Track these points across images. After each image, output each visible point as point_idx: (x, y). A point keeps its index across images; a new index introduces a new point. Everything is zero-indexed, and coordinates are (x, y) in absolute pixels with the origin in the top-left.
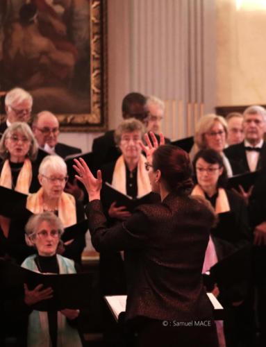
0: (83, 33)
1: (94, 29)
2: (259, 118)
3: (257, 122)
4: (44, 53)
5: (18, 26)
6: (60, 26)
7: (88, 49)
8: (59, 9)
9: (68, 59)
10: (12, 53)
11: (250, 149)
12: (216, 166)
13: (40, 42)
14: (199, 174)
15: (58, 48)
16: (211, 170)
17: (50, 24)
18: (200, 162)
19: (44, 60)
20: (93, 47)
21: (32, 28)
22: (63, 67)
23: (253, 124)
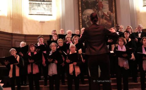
0: (112, 19)
1: (114, 18)
2: (141, 27)
3: (140, 28)
4: (106, 23)
5: (101, 19)
6: (108, 18)
7: (114, 22)
8: (108, 15)
9: (110, 24)
10: (100, 24)
11: (139, 33)
12: (128, 33)
13: (105, 21)
14: (125, 35)
15: (108, 22)
16: (127, 34)
17: (107, 18)
18: (125, 33)
19: (106, 24)
20: (114, 21)
21: (104, 19)
22: (110, 25)
23: (139, 28)
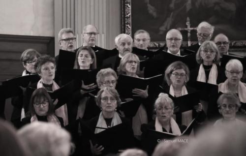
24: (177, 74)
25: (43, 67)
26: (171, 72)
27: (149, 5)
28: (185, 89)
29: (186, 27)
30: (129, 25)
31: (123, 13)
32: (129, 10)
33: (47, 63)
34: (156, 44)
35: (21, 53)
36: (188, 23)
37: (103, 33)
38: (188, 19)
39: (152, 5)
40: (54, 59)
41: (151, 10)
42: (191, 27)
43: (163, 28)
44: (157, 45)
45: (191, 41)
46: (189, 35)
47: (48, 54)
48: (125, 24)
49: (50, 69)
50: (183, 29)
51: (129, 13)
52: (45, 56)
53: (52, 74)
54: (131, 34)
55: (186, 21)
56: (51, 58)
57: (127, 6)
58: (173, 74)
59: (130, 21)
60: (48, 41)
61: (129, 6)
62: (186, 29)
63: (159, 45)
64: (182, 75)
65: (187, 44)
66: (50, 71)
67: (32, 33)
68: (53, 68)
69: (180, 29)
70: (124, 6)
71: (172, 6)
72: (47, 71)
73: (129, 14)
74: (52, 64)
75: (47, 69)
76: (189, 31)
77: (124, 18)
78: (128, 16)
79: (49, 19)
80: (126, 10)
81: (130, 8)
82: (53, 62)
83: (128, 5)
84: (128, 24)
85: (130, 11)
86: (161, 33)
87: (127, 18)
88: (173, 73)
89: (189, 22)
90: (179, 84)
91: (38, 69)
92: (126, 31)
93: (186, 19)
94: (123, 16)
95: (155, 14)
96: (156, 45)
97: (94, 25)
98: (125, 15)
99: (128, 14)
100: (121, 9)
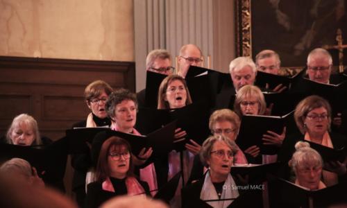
24: (315, 116)
25: (118, 108)
26: (305, 114)
27: (278, 11)
28: (328, 136)
29: (337, 43)
30: (247, 43)
31: (238, 24)
32: (247, 19)
33: (125, 101)
34: (289, 70)
35: (86, 86)
36: (339, 38)
37: (209, 55)
38: (339, 31)
39: (282, 11)
40: (134, 96)
41: (282, 18)
42: (343, 44)
43: (300, 47)
44: (291, 72)
45: (344, 65)
46: (341, 55)
47: (125, 88)
48: (241, 41)
49: (129, 109)
50: (331, 47)
51: (248, 24)
52: (121, 91)
53: (132, 117)
54: (251, 55)
55: (336, 35)
56: (130, 94)
57: (245, 14)
58: (310, 117)
59: (249, 36)
60: (126, 68)
61: (248, 14)
62: (336, 47)
63: (294, 73)
64: (322, 116)
65: (339, 70)
66: (128, 113)
67: (101, 56)
68: (133, 109)
69: (327, 47)
70: (241, 12)
71: (314, 11)
72: (125, 113)
73: (248, 26)
74: (132, 103)
75: (124, 110)
76: (341, 50)
77: (241, 31)
78: (247, 28)
79: (126, 35)
80: (244, 20)
81: (250, 17)
82: (132, 99)
83: (246, 11)
84: (246, 40)
85: (250, 22)
86: (297, 53)
87: (245, 31)
88: (309, 114)
89: (341, 37)
90: (320, 130)
91: (111, 110)
92: (244, 52)
93: (336, 31)
94: (238, 29)
95: (287, 25)
96: (289, 73)
97: (195, 44)
98: (241, 27)
99: (246, 26)
100: (236, 18)
